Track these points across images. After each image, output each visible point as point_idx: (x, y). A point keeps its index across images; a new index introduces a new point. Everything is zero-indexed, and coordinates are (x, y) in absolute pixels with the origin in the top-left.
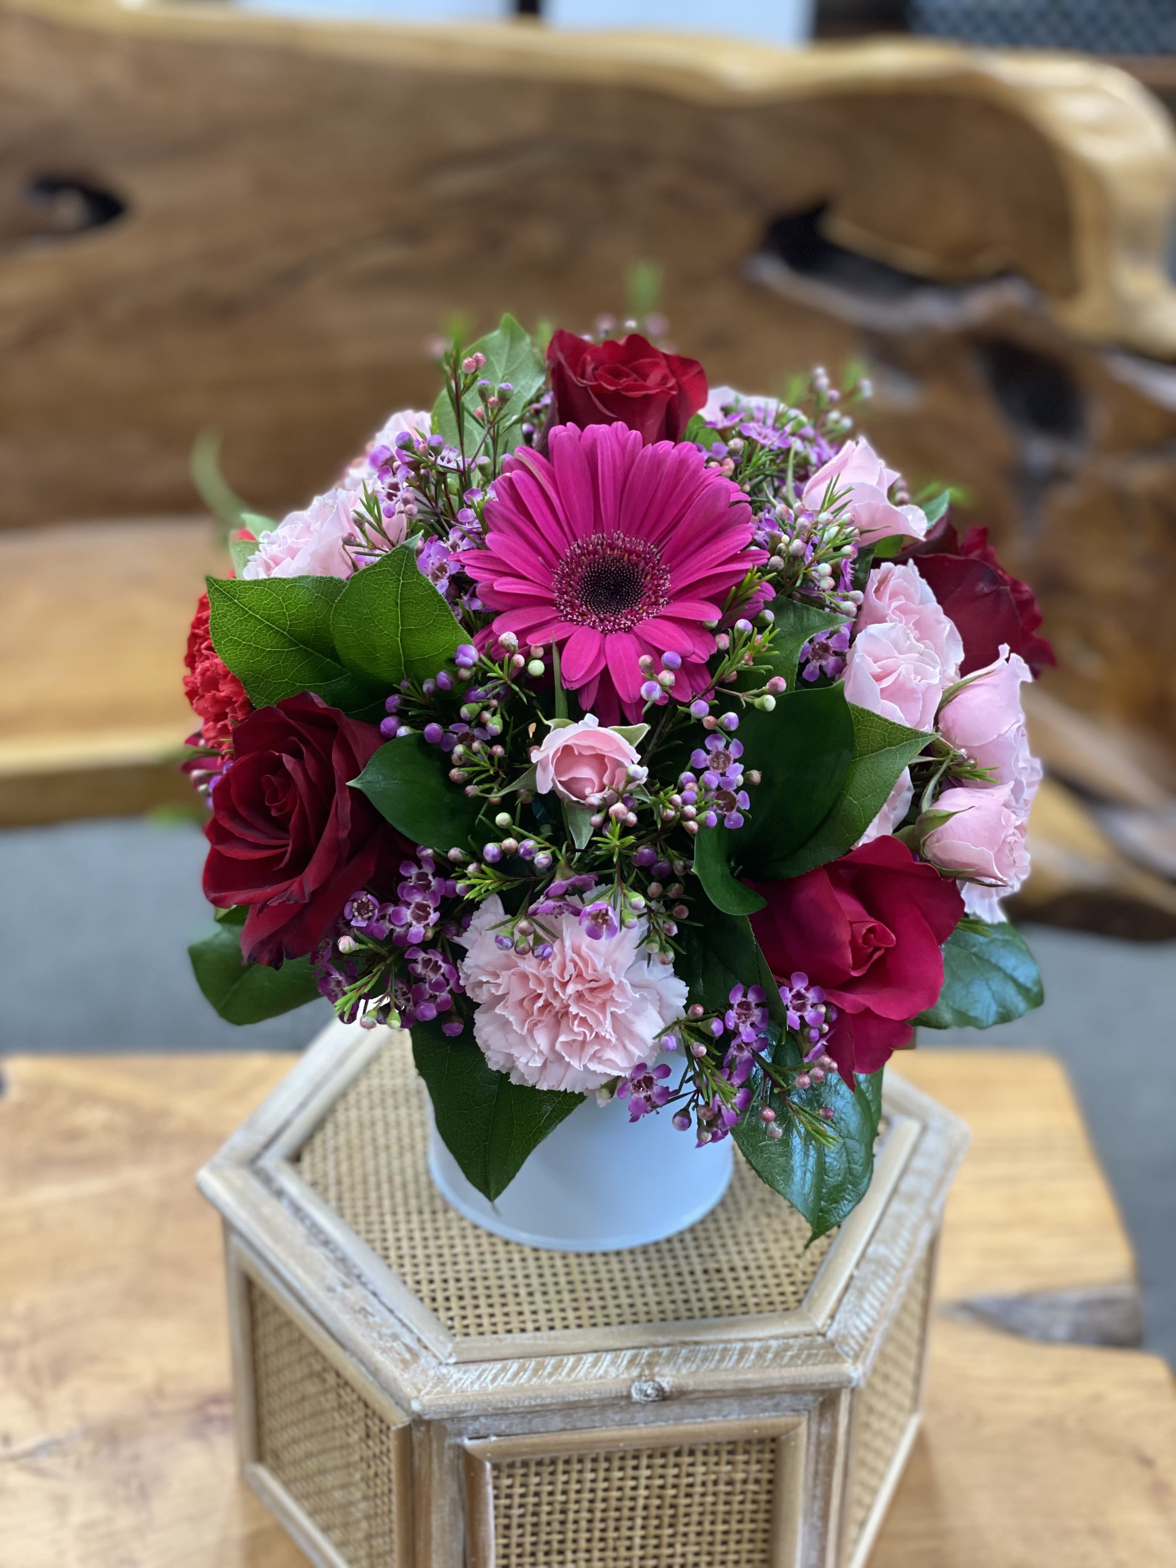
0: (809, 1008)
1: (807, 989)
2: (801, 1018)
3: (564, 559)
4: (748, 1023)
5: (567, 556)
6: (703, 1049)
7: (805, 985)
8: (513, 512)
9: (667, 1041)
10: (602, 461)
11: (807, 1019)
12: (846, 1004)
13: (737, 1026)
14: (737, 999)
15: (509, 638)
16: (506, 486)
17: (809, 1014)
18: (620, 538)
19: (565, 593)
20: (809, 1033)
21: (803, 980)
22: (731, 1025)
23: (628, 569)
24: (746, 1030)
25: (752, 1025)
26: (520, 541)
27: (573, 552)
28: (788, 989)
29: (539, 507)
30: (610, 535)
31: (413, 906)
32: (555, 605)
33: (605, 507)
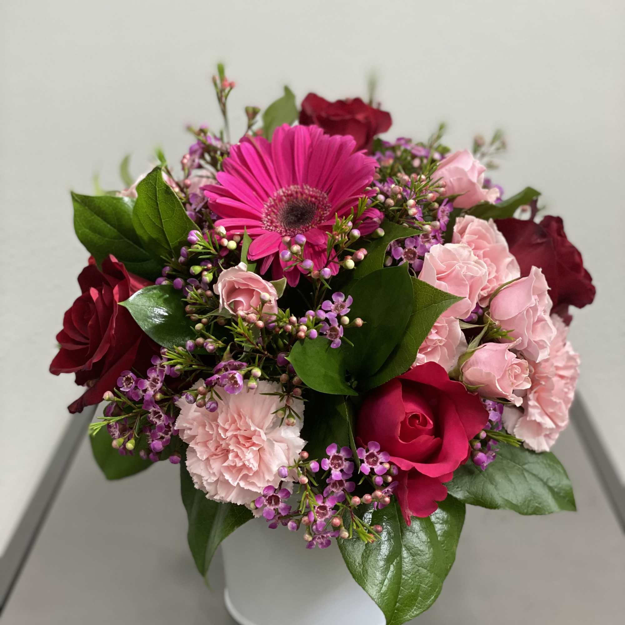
0: (378, 464)
1: (379, 452)
2: (372, 469)
3: (273, 197)
4: (339, 469)
5: (274, 196)
6: (306, 480)
7: (378, 449)
8: (238, 164)
9: (282, 470)
10: (298, 143)
11: (375, 470)
12: (403, 465)
13: (330, 469)
14: (332, 452)
15: (222, 230)
16: (236, 150)
17: (377, 468)
18: (309, 190)
19: (269, 215)
20: (375, 479)
21: (376, 447)
22: (326, 468)
23: (310, 206)
24: (336, 474)
25: (342, 471)
26: (242, 181)
27: (278, 195)
28: (365, 450)
29: (256, 165)
30: (302, 188)
31: (151, 379)
32: (261, 221)
33: (299, 169)
